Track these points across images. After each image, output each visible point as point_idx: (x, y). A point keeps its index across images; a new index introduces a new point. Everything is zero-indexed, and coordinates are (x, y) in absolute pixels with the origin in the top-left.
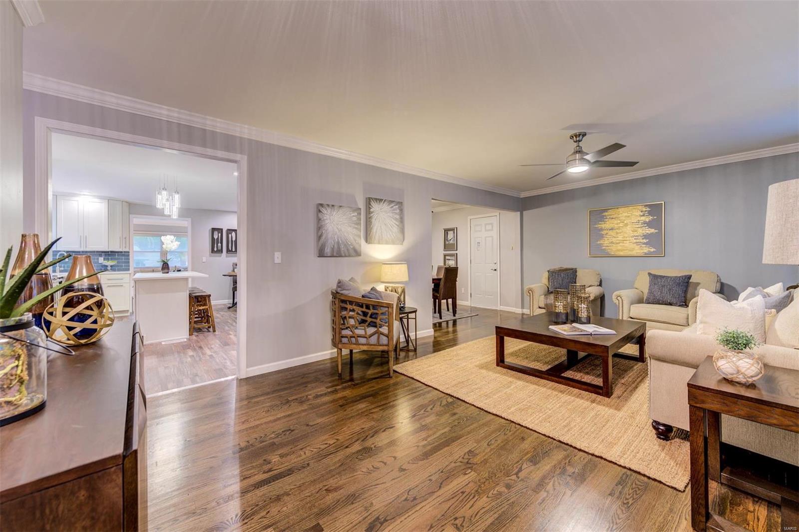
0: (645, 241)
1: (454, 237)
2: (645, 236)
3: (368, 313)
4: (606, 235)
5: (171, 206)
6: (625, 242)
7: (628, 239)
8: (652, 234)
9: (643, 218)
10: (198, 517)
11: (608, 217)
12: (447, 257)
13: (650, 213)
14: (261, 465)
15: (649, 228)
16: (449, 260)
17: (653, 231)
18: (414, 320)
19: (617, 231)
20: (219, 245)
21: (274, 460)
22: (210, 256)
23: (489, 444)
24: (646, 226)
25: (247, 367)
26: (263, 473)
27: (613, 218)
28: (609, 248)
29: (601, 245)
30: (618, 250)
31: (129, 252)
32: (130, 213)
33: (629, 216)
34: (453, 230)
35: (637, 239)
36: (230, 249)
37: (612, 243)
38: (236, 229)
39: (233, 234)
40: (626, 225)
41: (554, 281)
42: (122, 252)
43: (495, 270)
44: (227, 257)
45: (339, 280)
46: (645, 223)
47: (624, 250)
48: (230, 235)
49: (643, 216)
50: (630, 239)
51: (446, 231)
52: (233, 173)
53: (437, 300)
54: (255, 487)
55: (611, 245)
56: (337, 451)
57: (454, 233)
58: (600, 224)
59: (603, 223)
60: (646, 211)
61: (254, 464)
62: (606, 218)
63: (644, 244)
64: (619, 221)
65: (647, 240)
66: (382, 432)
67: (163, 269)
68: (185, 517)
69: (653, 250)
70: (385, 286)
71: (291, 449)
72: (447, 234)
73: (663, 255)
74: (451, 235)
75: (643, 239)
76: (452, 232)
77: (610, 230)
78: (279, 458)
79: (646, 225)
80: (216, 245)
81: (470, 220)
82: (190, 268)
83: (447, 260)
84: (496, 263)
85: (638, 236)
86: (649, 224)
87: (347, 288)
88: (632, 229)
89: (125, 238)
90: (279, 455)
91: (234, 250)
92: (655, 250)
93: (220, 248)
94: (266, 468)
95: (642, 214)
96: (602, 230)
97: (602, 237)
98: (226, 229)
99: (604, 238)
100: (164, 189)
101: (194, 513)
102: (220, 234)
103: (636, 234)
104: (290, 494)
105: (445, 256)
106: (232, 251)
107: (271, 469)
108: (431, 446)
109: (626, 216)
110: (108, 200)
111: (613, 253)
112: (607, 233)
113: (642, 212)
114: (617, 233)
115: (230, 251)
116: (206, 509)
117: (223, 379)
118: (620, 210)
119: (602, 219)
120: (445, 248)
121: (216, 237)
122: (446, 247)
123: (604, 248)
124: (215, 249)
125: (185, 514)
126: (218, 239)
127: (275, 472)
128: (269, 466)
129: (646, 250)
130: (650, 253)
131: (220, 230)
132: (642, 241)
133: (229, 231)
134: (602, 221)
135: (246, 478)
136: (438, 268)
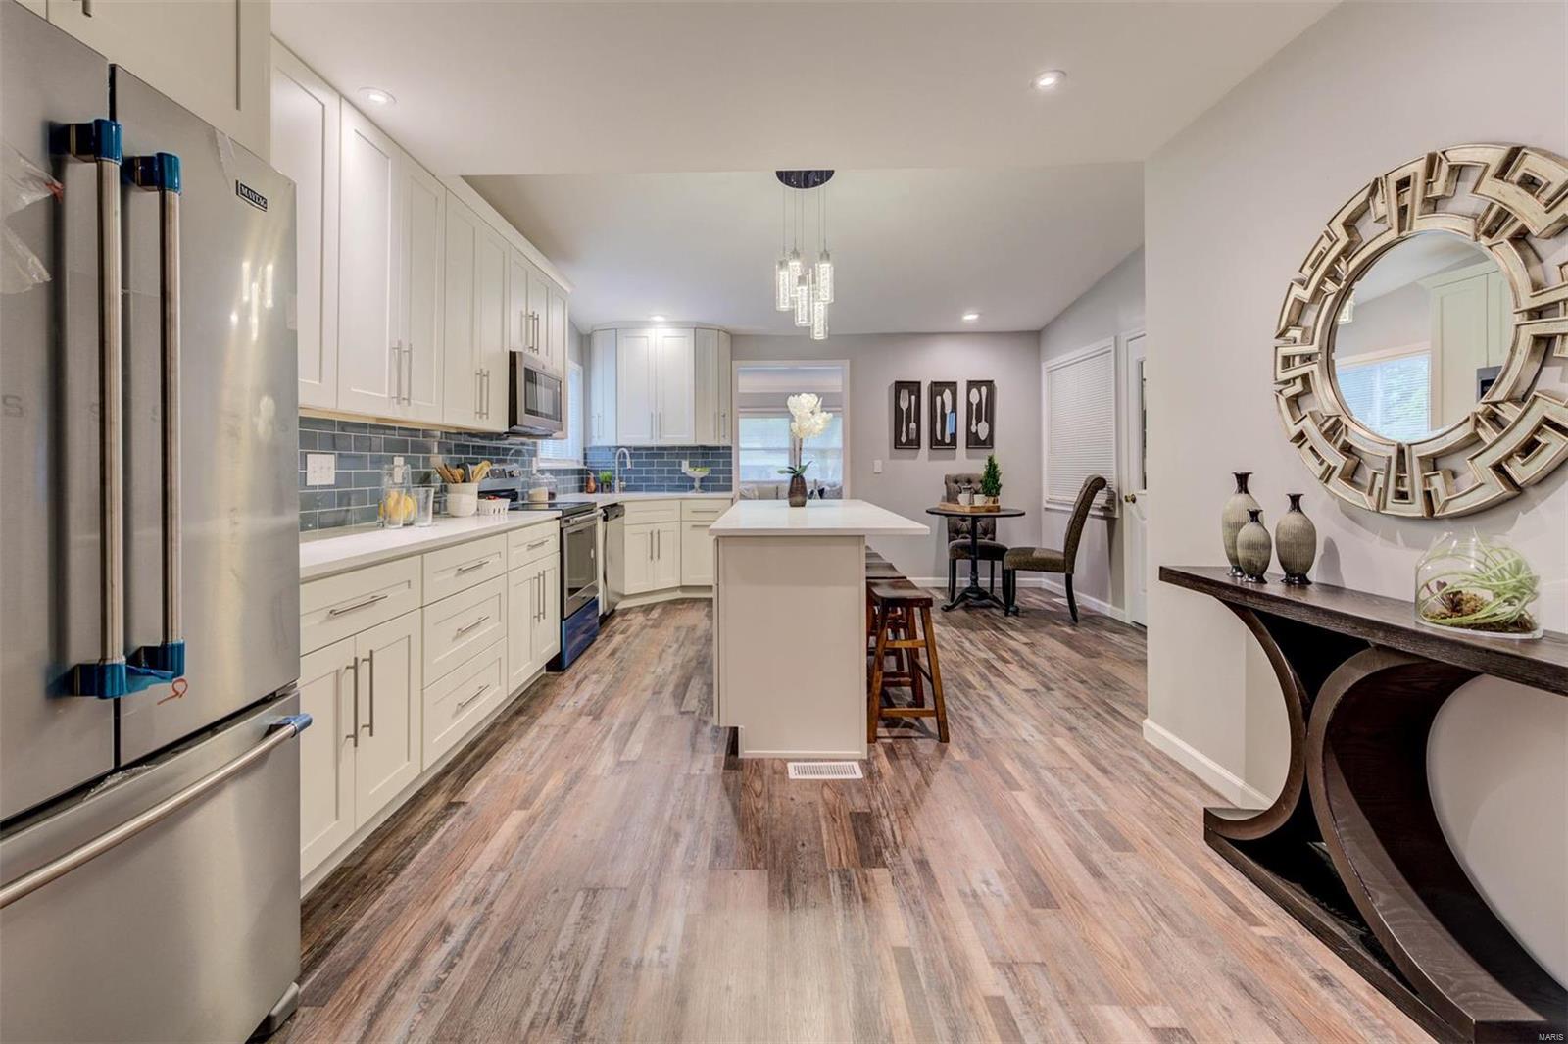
20: (913, 425)
22: (892, 457)
31: (730, 448)
32: (732, 359)
36: (939, 438)
38: (953, 379)
39: (947, 395)
42: (718, 448)
44: (930, 458)
48: (938, 399)
67: (792, 494)
80: (904, 429)
82: (846, 492)
89: (724, 416)
91: (947, 440)
93: (913, 436)
98: (929, 383)
102: (913, 397)
106: (942, 443)
110: (695, 329)
121: (904, 405)
124: (904, 439)
126: (909, 409)
131: (914, 387)
133: (938, 388)
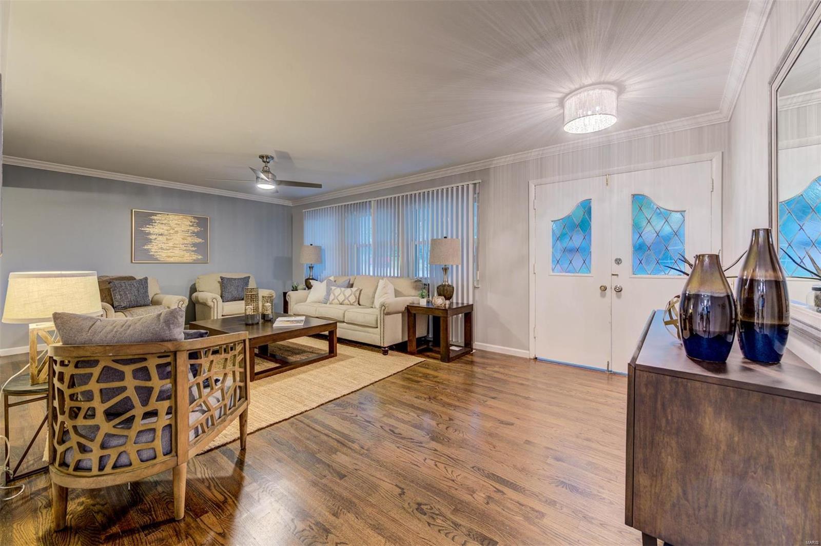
0: (193, 249)
2: (194, 245)
4: (155, 240)
6: (175, 248)
7: (178, 246)
8: (199, 243)
9: (191, 228)
10: (583, 511)
11: (157, 222)
13: (198, 225)
14: (497, 502)
15: (197, 237)
17: (200, 240)
19: (167, 237)
21: (484, 496)
24: (194, 236)
26: (505, 494)
27: (163, 224)
28: (159, 253)
29: (148, 251)
30: (169, 257)
33: (179, 224)
35: (187, 247)
37: (162, 248)
40: (177, 232)
46: (194, 232)
47: (174, 256)
49: (192, 226)
50: (181, 246)
54: (524, 491)
55: (160, 250)
58: (148, 227)
59: (151, 226)
60: (194, 222)
61: (499, 509)
62: (156, 223)
63: (193, 251)
64: (169, 228)
65: (196, 248)
68: (593, 521)
69: (200, 257)
71: (456, 489)
75: (192, 247)
77: (159, 235)
78: (477, 493)
79: (194, 235)
85: (188, 244)
86: (197, 234)
88: (182, 237)
90: (472, 495)
92: (202, 257)
94: (497, 496)
95: (191, 224)
96: (149, 234)
97: (149, 241)
99: (153, 243)
101: (584, 517)
103: (185, 242)
107: (495, 491)
109: (176, 224)
111: (162, 260)
112: (156, 238)
113: (191, 222)
114: (167, 239)
116: (573, 512)
118: (171, 217)
119: (151, 222)
123: (152, 253)
125: (592, 523)
127: (497, 486)
128: (494, 495)
129: (195, 257)
130: (198, 259)
132: (191, 249)
134: (150, 225)
135: (520, 504)
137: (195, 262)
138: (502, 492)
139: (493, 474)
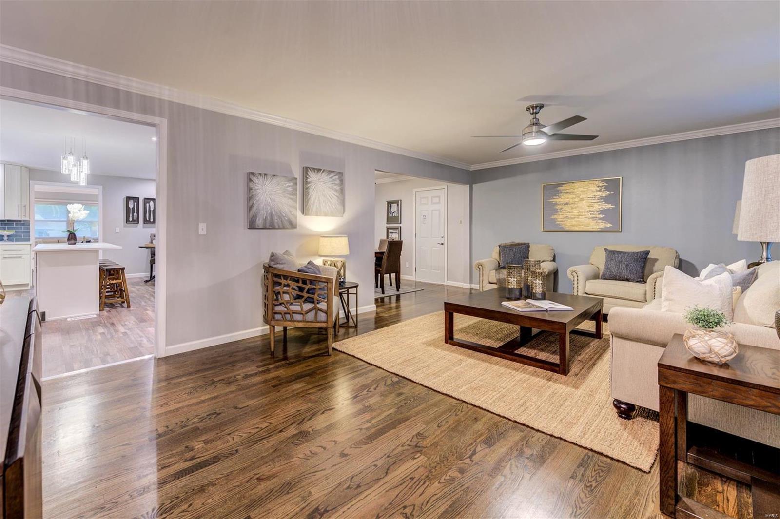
0: (601, 216)
1: (398, 210)
2: (602, 212)
3: (305, 288)
4: (560, 210)
5: (79, 173)
6: (580, 217)
7: (583, 214)
8: (609, 209)
9: (599, 193)
10: (109, 512)
11: (563, 192)
12: (390, 231)
13: (607, 189)
14: (182, 453)
15: (606, 203)
16: (392, 233)
17: (609, 206)
18: (356, 295)
19: (572, 206)
20: (135, 214)
21: (197, 447)
22: (124, 227)
23: (439, 426)
24: (602, 202)
25: (167, 345)
26: (185, 461)
27: (568, 193)
28: (564, 222)
29: (555, 220)
30: (573, 226)
31: (29, 221)
32: (30, 180)
33: (584, 191)
34: (396, 202)
35: (593, 214)
36: (148, 219)
37: (567, 218)
38: (154, 198)
39: (152, 203)
40: (582, 200)
41: (505, 255)
42: (21, 221)
43: (442, 244)
44: (144, 227)
45: (272, 253)
46: (601, 198)
47: (580, 225)
48: (148, 205)
49: (600, 190)
50: (586, 214)
51: (390, 204)
52: (151, 138)
53: (379, 275)
54: (175, 477)
55: (565, 220)
56: (269, 436)
57: (398, 205)
58: (555, 198)
59: (558, 197)
60: (602, 186)
61: (174, 452)
62: (561, 193)
63: (600, 219)
64: (574, 196)
65: (604, 216)
66: (321, 414)
67: (69, 239)
68: (92, 512)
69: (609, 225)
70: (323, 260)
71: (217, 434)
72: (391, 206)
73: (620, 231)
74: (394, 208)
75: (599, 214)
76: (396, 205)
77: (565, 204)
78: (204, 444)
79: (602, 200)
80: (131, 215)
81: (416, 192)
82: (101, 239)
83: (390, 233)
84: (443, 237)
85: (594, 211)
86: (606, 200)
87: (281, 262)
88: (588, 204)
89: (25, 206)
90: (203, 441)
91: (152, 220)
92: (611, 225)
93: (135, 218)
94: (188, 455)
95: (598, 189)
96: (556, 204)
97: (556, 211)
98: (143, 198)
99: (559, 213)
100: (71, 153)
101: (102, 508)
102: (136, 203)
103: (592, 209)
104: (216, 484)
105: (388, 229)
106: (149, 221)
107: (195, 456)
108: (376, 429)
109: (582, 191)
110: (5, 165)
111: (567, 228)
112: (561, 208)
113: (598, 187)
114: (572, 208)
115: (147, 221)
116: (117, 503)
117: (138, 359)
118: (576, 185)
119: (557, 193)
120: (388, 221)
121: (131, 206)
122: (390, 220)
123: (558, 223)
124: (131, 219)
125: (91, 510)
126: (133, 208)
127: (198, 459)
128: (191, 454)
129: (602, 225)
130: (606, 228)
131: (136, 200)
132: (598, 216)
133: (147, 200)
134: (556, 196)
135: (165, 467)
136: (381, 241)
137: (602, 231)
138: (190, 460)
139: (217, 462)
